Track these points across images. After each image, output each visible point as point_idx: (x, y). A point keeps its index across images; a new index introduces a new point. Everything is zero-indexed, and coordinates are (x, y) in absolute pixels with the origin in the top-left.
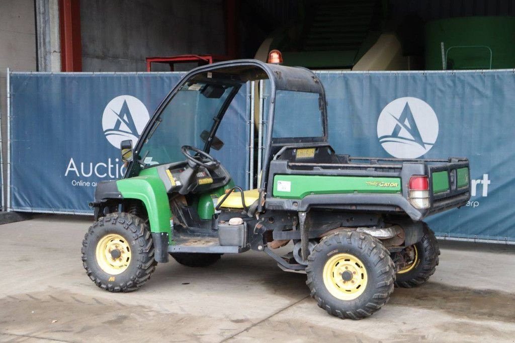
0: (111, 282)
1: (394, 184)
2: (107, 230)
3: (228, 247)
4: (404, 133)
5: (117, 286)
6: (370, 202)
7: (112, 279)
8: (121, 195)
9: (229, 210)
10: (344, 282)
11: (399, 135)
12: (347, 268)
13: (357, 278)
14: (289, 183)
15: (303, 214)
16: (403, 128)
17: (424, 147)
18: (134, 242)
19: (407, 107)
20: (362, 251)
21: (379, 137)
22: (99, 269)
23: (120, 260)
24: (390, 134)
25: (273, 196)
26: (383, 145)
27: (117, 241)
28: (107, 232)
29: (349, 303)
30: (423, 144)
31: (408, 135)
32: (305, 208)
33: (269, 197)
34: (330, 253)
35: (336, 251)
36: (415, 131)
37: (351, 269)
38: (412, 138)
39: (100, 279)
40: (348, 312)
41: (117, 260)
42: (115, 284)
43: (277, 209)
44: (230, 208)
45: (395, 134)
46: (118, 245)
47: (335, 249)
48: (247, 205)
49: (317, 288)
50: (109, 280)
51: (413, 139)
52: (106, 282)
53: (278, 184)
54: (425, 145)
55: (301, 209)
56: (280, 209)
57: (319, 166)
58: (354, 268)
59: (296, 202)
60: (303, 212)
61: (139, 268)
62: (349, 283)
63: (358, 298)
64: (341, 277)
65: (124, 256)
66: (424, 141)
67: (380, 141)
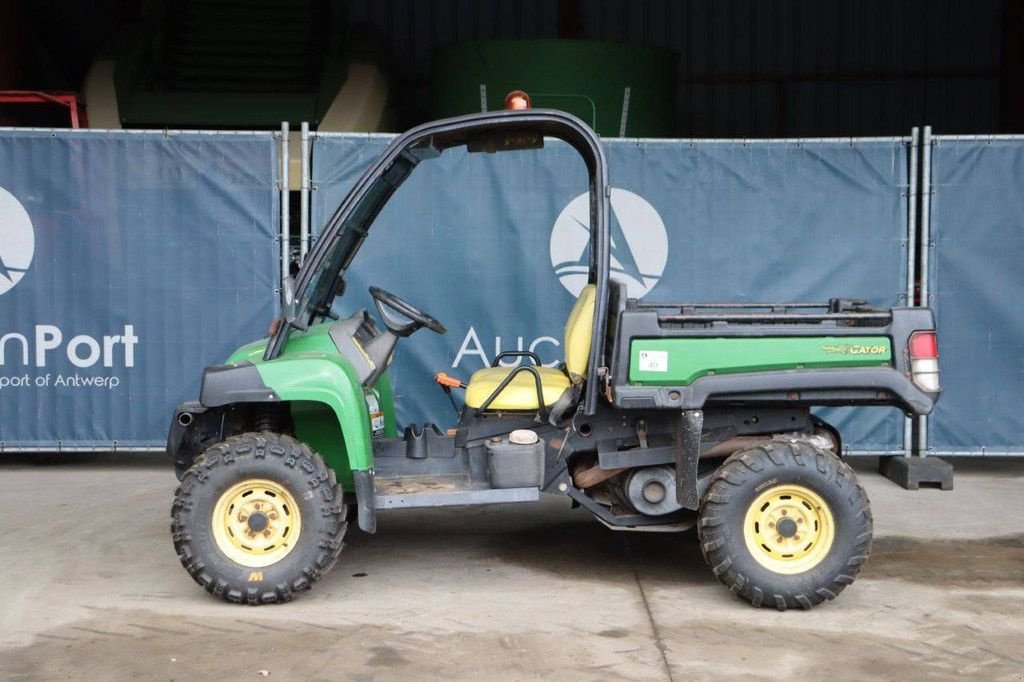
0: (253, 584)
1: (880, 348)
2: (242, 471)
3: (514, 490)
5: (269, 591)
6: (833, 384)
7: (256, 577)
8: (274, 394)
9: (500, 415)
10: (780, 541)
12: (784, 512)
13: (805, 531)
14: (665, 354)
15: (697, 414)
17: (643, 283)
18: (310, 492)
20: (826, 477)
21: (554, 265)
22: (222, 557)
23: (267, 534)
24: (577, 258)
25: (628, 380)
26: (563, 280)
27: (259, 494)
28: (243, 476)
29: (800, 579)
30: (640, 277)
32: (700, 403)
33: (622, 384)
34: (761, 487)
35: (775, 481)
36: (624, 254)
37: (793, 515)
38: (619, 266)
39: (224, 578)
40: (797, 597)
41: (260, 537)
42: (263, 587)
43: (641, 406)
44: (502, 411)
45: (586, 258)
46: (260, 503)
47: (771, 478)
48: (548, 402)
49: (734, 556)
50: (250, 579)
51: (622, 268)
52: (242, 587)
53: (641, 357)
54: (644, 279)
55: (692, 405)
56: (648, 406)
57: (722, 320)
58: (800, 511)
59: (678, 393)
60: (695, 410)
61: (321, 547)
62: (790, 541)
63: (817, 567)
64: (773, 532)
65: (277, 526)
66: (642, 272)
67: (557, 272)
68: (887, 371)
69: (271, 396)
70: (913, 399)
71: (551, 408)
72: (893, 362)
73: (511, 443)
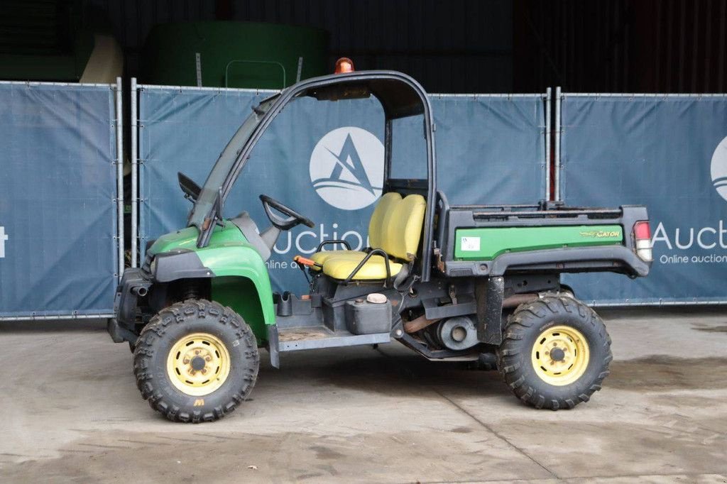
0: (197, 408)
1: (615, 233)
3: (373, 335)
4: (346, 174)
5: (208, 412)
6: (587, 257)
7: (199, 403)
8: (211, 272)
9: (358, 284)
10: (552, 364)
11: (341, 178)
12: (555, 344)
13: (569, 356)
14: (478, 239)
15: (500, 280)
16: (344, 167)
17: (373, 193)
18: (237, 341)
19: (349, 140)
20: (585, 319)
21: (313, 181)
22: (175, 390)
23: (204, 372)
24: (328, 176)
25: (454, 258)
26: (318, 191)
27: (198, 343)
28: (189, 331)
29: (568, 389)
30: (371, 189)
31: (352, 178)
32: (502, 272)
33: (449, 260)
34: (543, 328)
35: (552, 324)
36: (360, 172)
37: (561, 346)
38: (357, 181)
39: (177, 404)
40: (567, 401)
41: (199, 374)
42: (204, 410)
43: (463, 275)
44: (360, 280)
45: (335, 176)
46: (199, 350)
47: (550, 322)
48: (393, 273)
49: (526, 374)
50: (195, 405)
51: (359, 183)
52: (190, 410)
53: (462, 241)
54: (375, 191)
55: (496, 273)
56: (470, 274)
57: (515, 215)
58: (565, 343)
59: (486, 265)
60: (498, 276)
61: (246, 380)
62: (559, 364)
63: (579, 380)
64: (548, 357)
65: (211, 366)
66: (372, 185)
67: (315, 186)
68: (621, 247)
69: (208, 273)
70: (637, 266)
71: (395, 278)
72: (624, 243)
73: (368, 302)
